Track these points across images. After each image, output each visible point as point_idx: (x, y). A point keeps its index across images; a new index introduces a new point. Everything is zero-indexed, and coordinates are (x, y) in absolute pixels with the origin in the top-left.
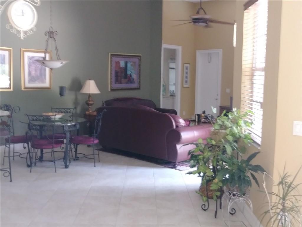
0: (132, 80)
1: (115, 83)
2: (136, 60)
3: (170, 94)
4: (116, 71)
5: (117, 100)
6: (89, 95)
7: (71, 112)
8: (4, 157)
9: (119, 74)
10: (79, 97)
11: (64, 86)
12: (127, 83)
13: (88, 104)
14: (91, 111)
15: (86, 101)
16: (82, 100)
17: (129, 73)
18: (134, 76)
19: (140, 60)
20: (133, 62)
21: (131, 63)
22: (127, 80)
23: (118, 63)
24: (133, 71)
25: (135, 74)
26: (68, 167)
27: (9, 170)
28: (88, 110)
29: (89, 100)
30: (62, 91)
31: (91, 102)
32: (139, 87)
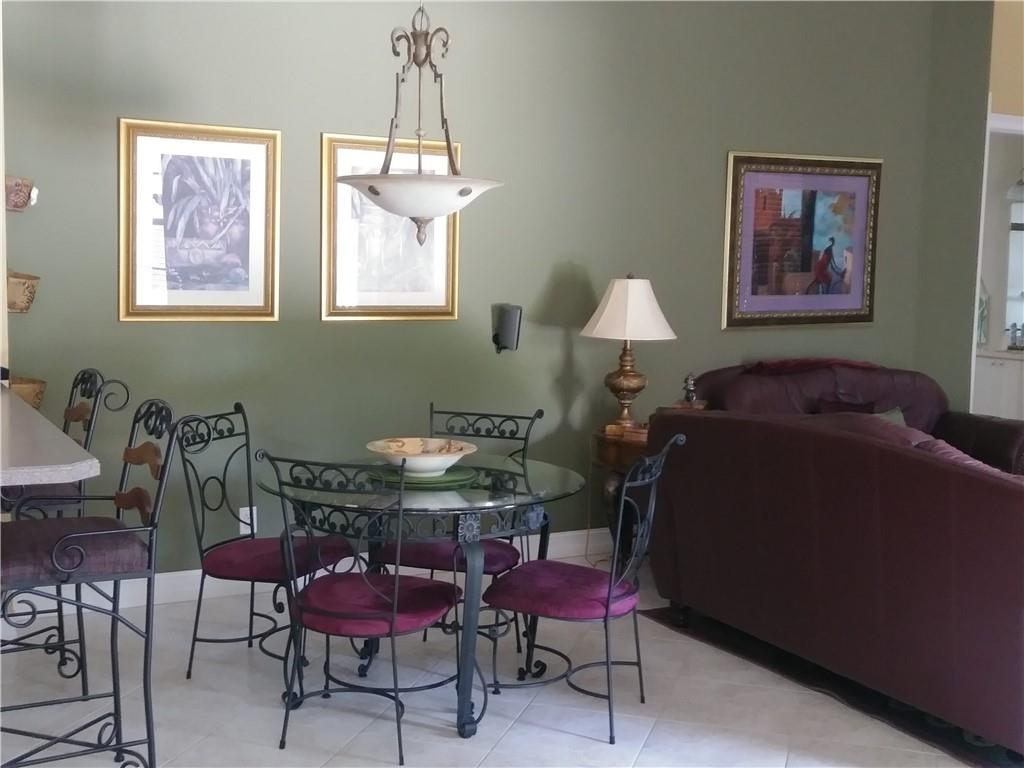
0: (835, 278)
1: (754, 292)
2: (858, 185)
3: (1007, 342)
4: (757, 234)
5: (759, 370)
6: (625, 349)
7: (521, 434)
8: (195, 639)
9: (774, 250)
10: (582, 355)
11: (513, 302)
12: (808, 291)
13: (617, 391)
14: (628, 424)
15: (610, 376)
16: (591, 370)
17: (820, 244)
18: (846, 260)
19: (878, 183)
20: (843, 194)
21: (835, 200)
22: (811, 276)
23: (769, 201)
24: (840, 237)
25: (850, 249)
26: (474, 732)
27: (143, 750)
28: (616, 417)
29: (621, 372)
30: (503, 325)
31: (633, 383)
32: (866, 311)
